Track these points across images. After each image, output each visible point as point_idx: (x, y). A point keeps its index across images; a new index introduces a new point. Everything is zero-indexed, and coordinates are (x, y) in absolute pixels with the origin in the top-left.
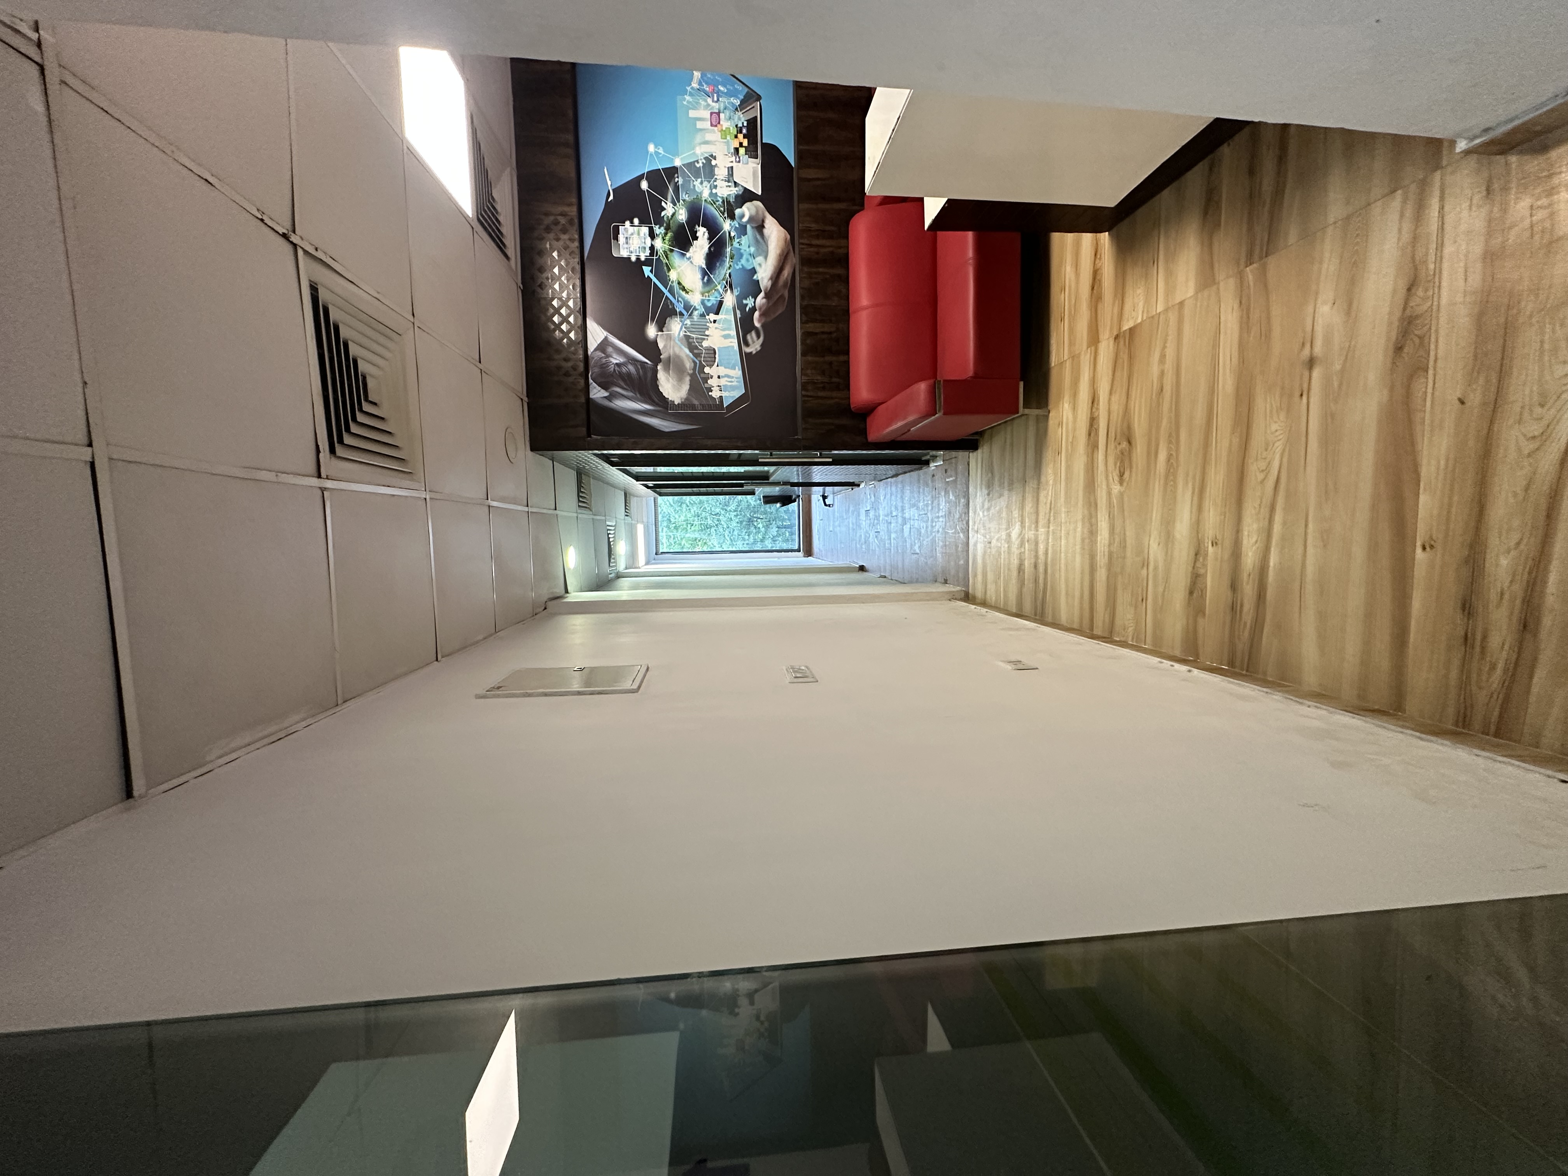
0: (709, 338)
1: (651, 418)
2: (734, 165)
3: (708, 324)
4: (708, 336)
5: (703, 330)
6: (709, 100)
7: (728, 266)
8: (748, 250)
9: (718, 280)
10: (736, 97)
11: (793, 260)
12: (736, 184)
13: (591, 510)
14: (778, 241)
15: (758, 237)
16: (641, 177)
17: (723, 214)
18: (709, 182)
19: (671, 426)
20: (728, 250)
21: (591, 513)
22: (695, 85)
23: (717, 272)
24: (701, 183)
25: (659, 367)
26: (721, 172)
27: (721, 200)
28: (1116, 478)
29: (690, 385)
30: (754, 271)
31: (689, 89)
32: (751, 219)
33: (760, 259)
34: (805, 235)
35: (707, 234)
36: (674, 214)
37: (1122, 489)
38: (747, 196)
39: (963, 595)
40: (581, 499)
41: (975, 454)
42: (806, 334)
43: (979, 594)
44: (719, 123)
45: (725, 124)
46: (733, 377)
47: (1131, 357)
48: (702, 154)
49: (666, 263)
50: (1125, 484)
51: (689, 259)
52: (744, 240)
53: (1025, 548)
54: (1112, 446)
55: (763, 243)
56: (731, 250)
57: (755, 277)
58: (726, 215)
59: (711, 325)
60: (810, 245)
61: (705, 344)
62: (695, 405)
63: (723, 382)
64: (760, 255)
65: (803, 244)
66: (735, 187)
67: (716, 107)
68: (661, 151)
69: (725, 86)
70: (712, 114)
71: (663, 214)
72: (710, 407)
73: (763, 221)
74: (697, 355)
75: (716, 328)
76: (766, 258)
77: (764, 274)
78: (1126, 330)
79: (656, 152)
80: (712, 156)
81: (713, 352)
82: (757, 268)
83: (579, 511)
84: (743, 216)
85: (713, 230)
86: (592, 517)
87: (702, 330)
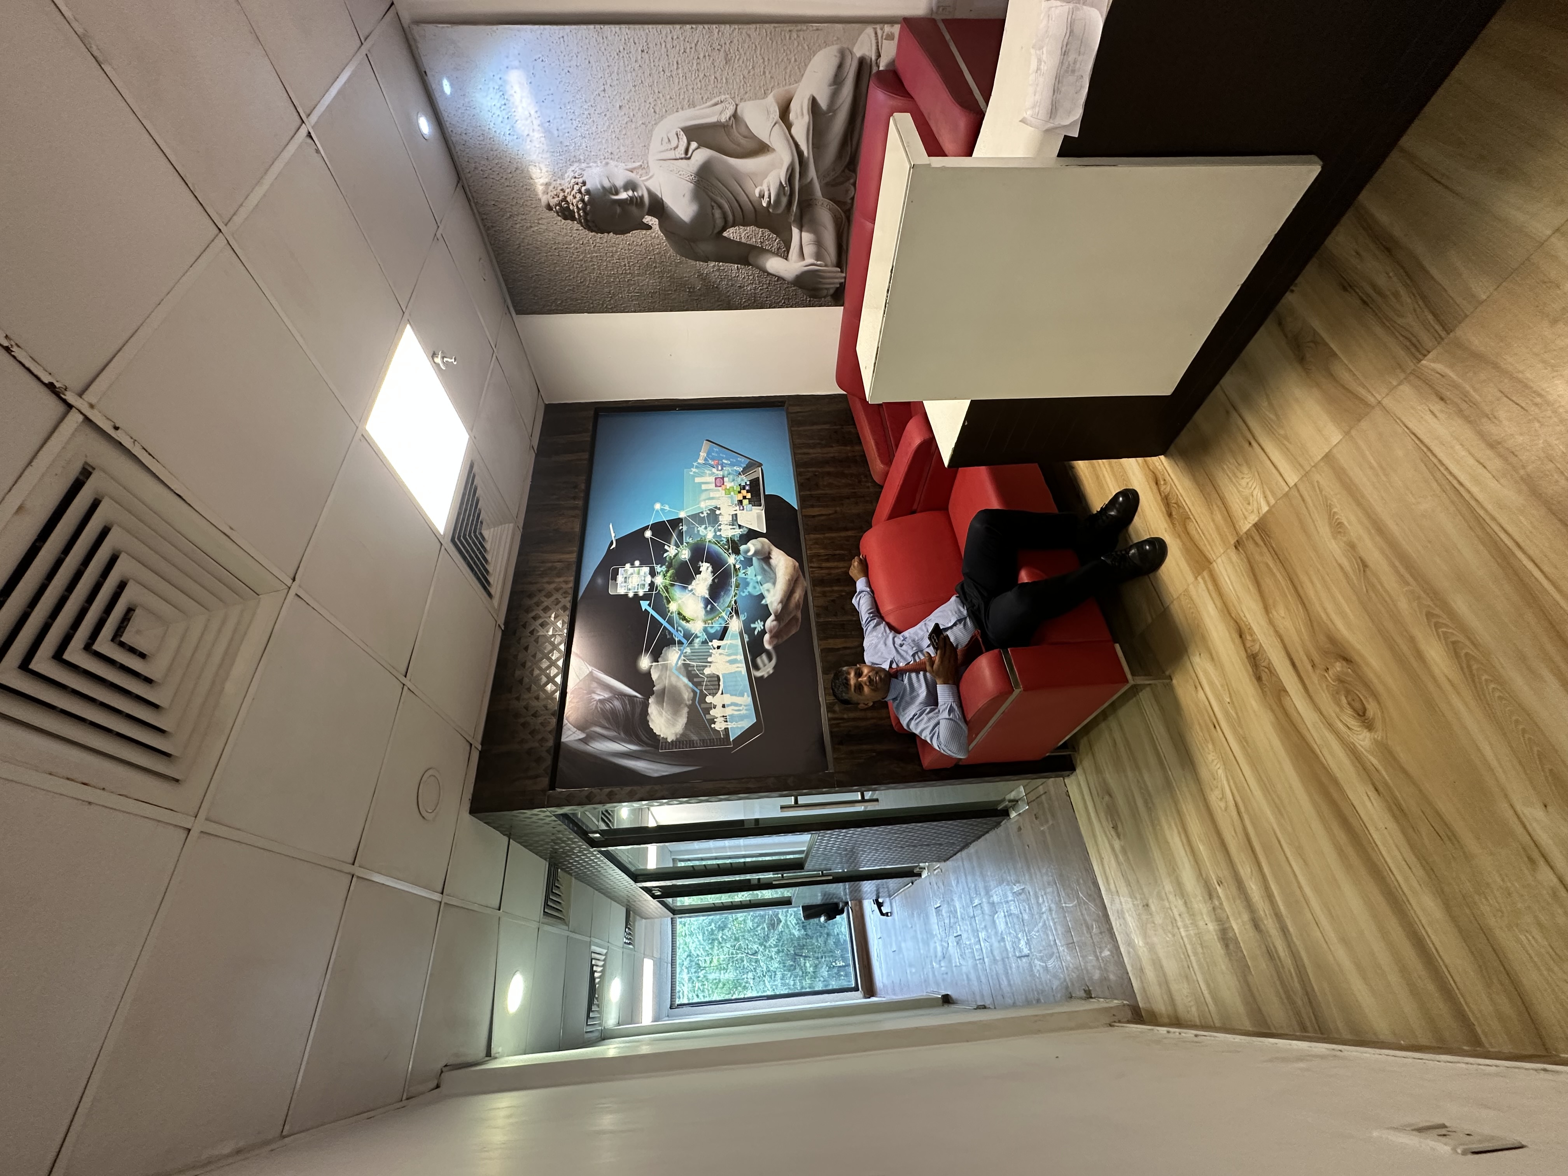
0: (712, 665)
1: (636, 761)
2: (738, 512)
3: (711, 651)
4: (710, 662)
5: (706, 657)
6: (714, 470)
7: (733, 594)
8: (754, 578)
9: (723, 608)
10: (739, 466)
11: (805, 583)
12: (740, 526)
13: (567, 924)
14: (786, 568)
15: (766, 567)
16: (646, 528)
17: (728, 551)
18: (713, 527)
19: (663, 769)
20: (733, 580)
21: (566, 928)
22: (701, 461)
23: (721, 600)
24: (706, 528)
25: (650, 701)
26: (725, 518)
27: (725, 540)
28: (1353, 723)
29: (688, 718)
30: (762, 597)
31: (695, 464)
32: (756, 553)
33: (767, 586)
34: (814, 560)
35: (710, 569)
36: (675, 556)
37: (1379, 735)
38: (752, 534)
39: (1129, 1015)
40: (550, 903)
41: (1073, 777)
42: (825, 651)
43: (1160, 1006)
44: (723, 484)
45: (728, 484)
46: (741, 705)
47: (1277, 555)
48: (706, 508)
49: (666, 597)
50: (1378, 724)
51: (692, 590)
52: (750, 570)
53: (1219, 897)
54: (1314, 679)
55: (771, 572)
56: (736, 580)
57: (763, 602)
58: (730, 551)
59: (714, 651)
60: (821, 568)
61: (707, 671)
62: (693, 741)
63: (728, 711)
64: (767, 582)
65: (812, 567)
66: (740, 528)
67: (720, 473)
68: (667, 508)
69: (727, 459)
70: (716, 479)
71: (665, 555)
72: (712, 742)
73: (769, 553)
74: (697, 684)
75: (720, 654)
76: (774, 584)
77: (773, 598)
78: (1249, 530)
79: (662, 509)
80: (716, 507)
81: (716, 679)
82: (766, 594)
83: (546, 920)
84: (748, 551)
85: (717, 563)
86: (567, 933)
87: (704, 659)
